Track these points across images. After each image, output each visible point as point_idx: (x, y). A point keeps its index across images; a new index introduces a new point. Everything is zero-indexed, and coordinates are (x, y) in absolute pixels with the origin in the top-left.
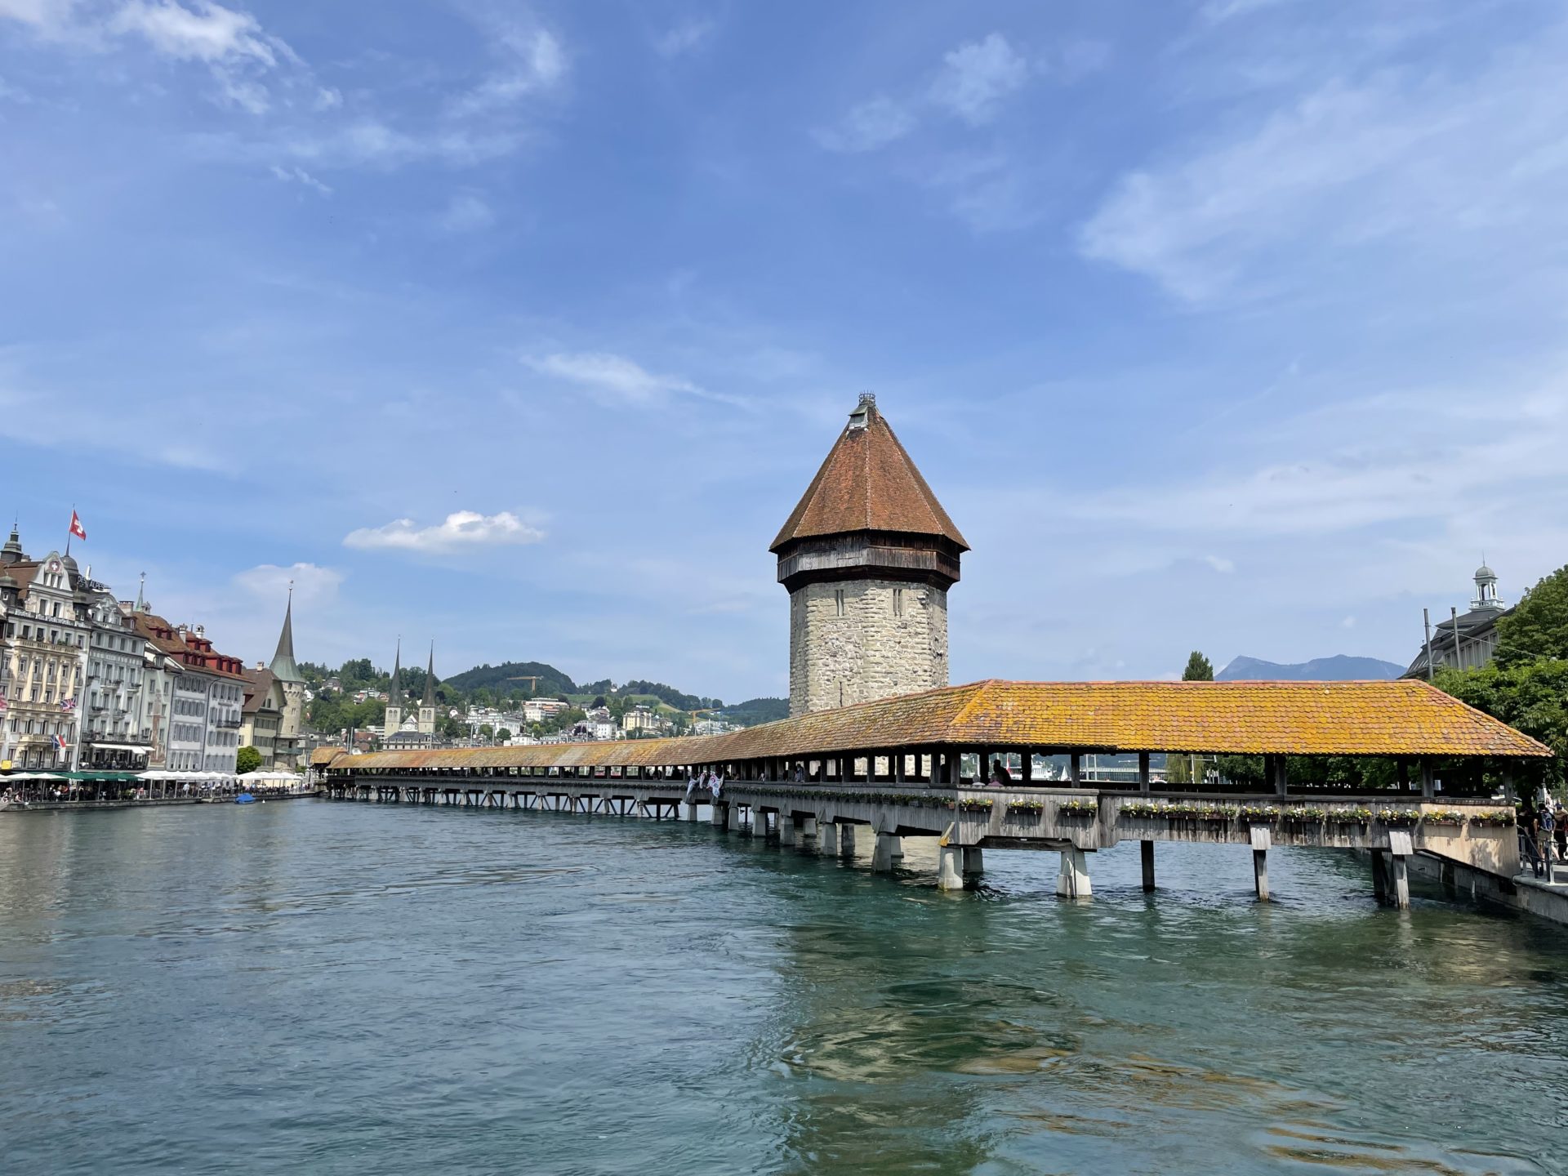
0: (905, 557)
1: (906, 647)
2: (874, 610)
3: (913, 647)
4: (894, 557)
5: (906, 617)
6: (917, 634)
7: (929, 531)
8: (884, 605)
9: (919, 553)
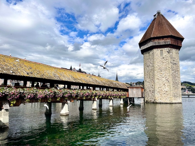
0: (162, 42)
1: (164, 63)
2: (156, 55)
3: (166, 63)
4: (159, 43)
5: (164, 56)
6: (167, 59)
7: (167, 35)
8: (158, 54)
9: (166, 41)
